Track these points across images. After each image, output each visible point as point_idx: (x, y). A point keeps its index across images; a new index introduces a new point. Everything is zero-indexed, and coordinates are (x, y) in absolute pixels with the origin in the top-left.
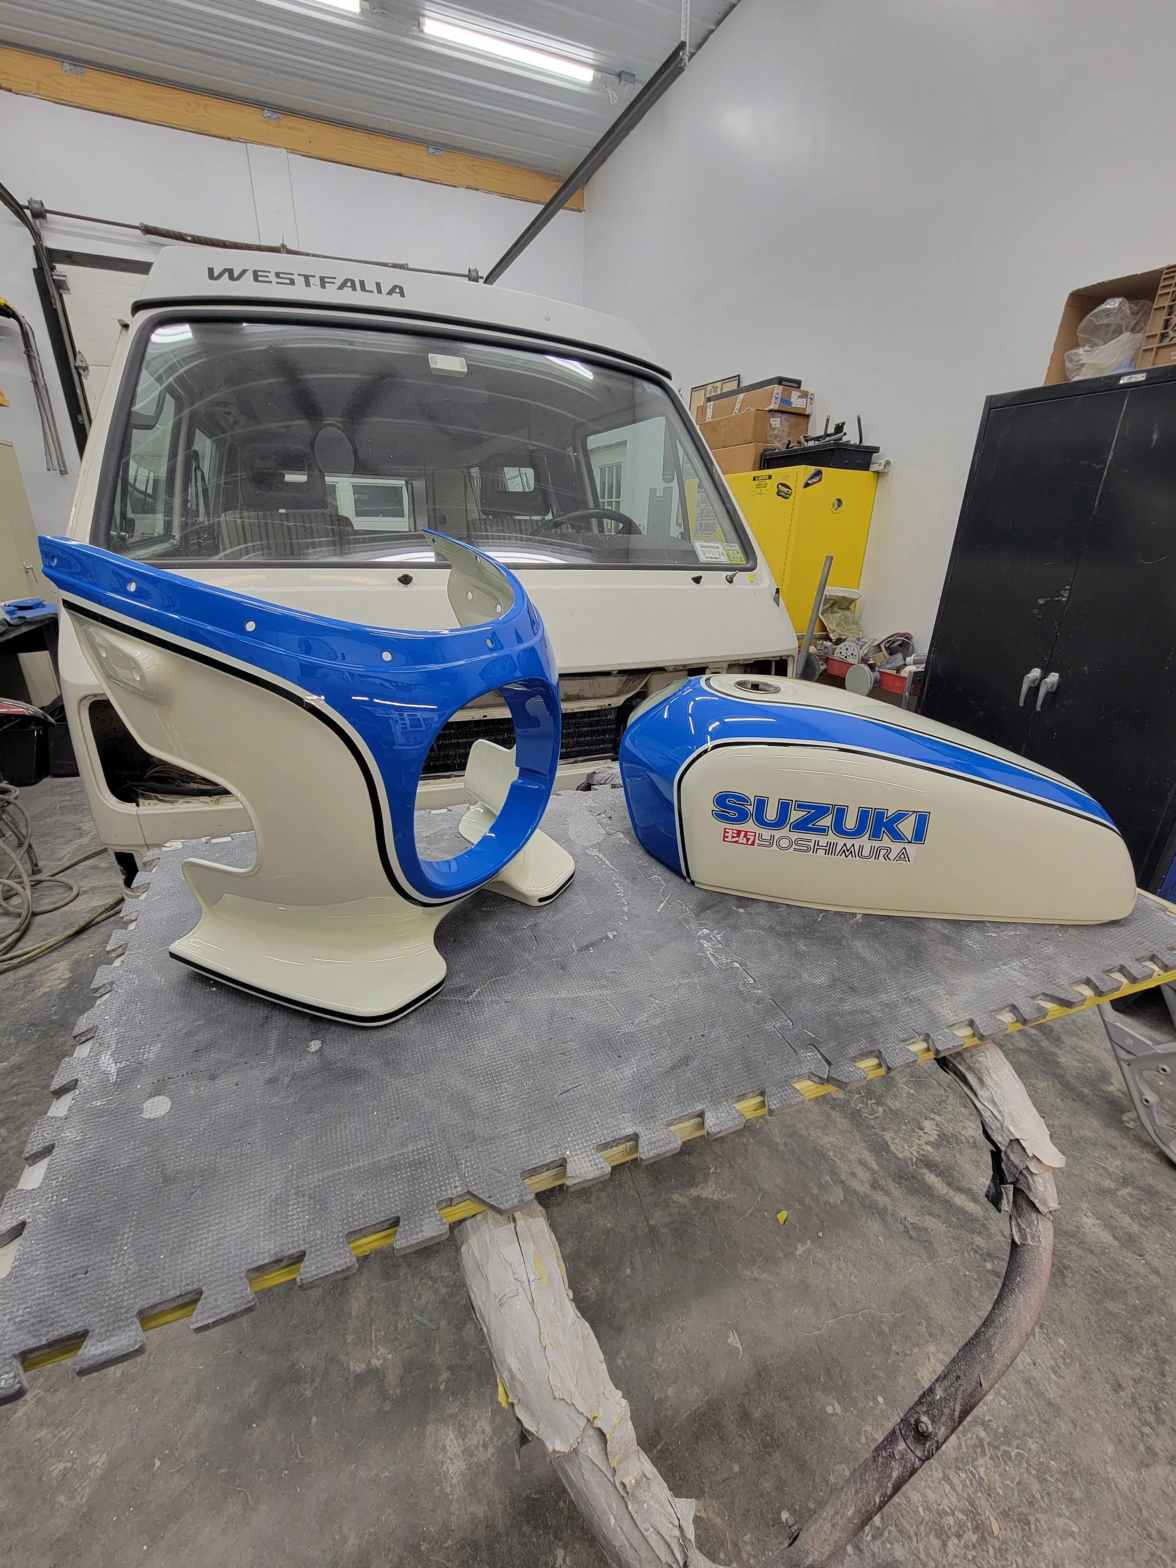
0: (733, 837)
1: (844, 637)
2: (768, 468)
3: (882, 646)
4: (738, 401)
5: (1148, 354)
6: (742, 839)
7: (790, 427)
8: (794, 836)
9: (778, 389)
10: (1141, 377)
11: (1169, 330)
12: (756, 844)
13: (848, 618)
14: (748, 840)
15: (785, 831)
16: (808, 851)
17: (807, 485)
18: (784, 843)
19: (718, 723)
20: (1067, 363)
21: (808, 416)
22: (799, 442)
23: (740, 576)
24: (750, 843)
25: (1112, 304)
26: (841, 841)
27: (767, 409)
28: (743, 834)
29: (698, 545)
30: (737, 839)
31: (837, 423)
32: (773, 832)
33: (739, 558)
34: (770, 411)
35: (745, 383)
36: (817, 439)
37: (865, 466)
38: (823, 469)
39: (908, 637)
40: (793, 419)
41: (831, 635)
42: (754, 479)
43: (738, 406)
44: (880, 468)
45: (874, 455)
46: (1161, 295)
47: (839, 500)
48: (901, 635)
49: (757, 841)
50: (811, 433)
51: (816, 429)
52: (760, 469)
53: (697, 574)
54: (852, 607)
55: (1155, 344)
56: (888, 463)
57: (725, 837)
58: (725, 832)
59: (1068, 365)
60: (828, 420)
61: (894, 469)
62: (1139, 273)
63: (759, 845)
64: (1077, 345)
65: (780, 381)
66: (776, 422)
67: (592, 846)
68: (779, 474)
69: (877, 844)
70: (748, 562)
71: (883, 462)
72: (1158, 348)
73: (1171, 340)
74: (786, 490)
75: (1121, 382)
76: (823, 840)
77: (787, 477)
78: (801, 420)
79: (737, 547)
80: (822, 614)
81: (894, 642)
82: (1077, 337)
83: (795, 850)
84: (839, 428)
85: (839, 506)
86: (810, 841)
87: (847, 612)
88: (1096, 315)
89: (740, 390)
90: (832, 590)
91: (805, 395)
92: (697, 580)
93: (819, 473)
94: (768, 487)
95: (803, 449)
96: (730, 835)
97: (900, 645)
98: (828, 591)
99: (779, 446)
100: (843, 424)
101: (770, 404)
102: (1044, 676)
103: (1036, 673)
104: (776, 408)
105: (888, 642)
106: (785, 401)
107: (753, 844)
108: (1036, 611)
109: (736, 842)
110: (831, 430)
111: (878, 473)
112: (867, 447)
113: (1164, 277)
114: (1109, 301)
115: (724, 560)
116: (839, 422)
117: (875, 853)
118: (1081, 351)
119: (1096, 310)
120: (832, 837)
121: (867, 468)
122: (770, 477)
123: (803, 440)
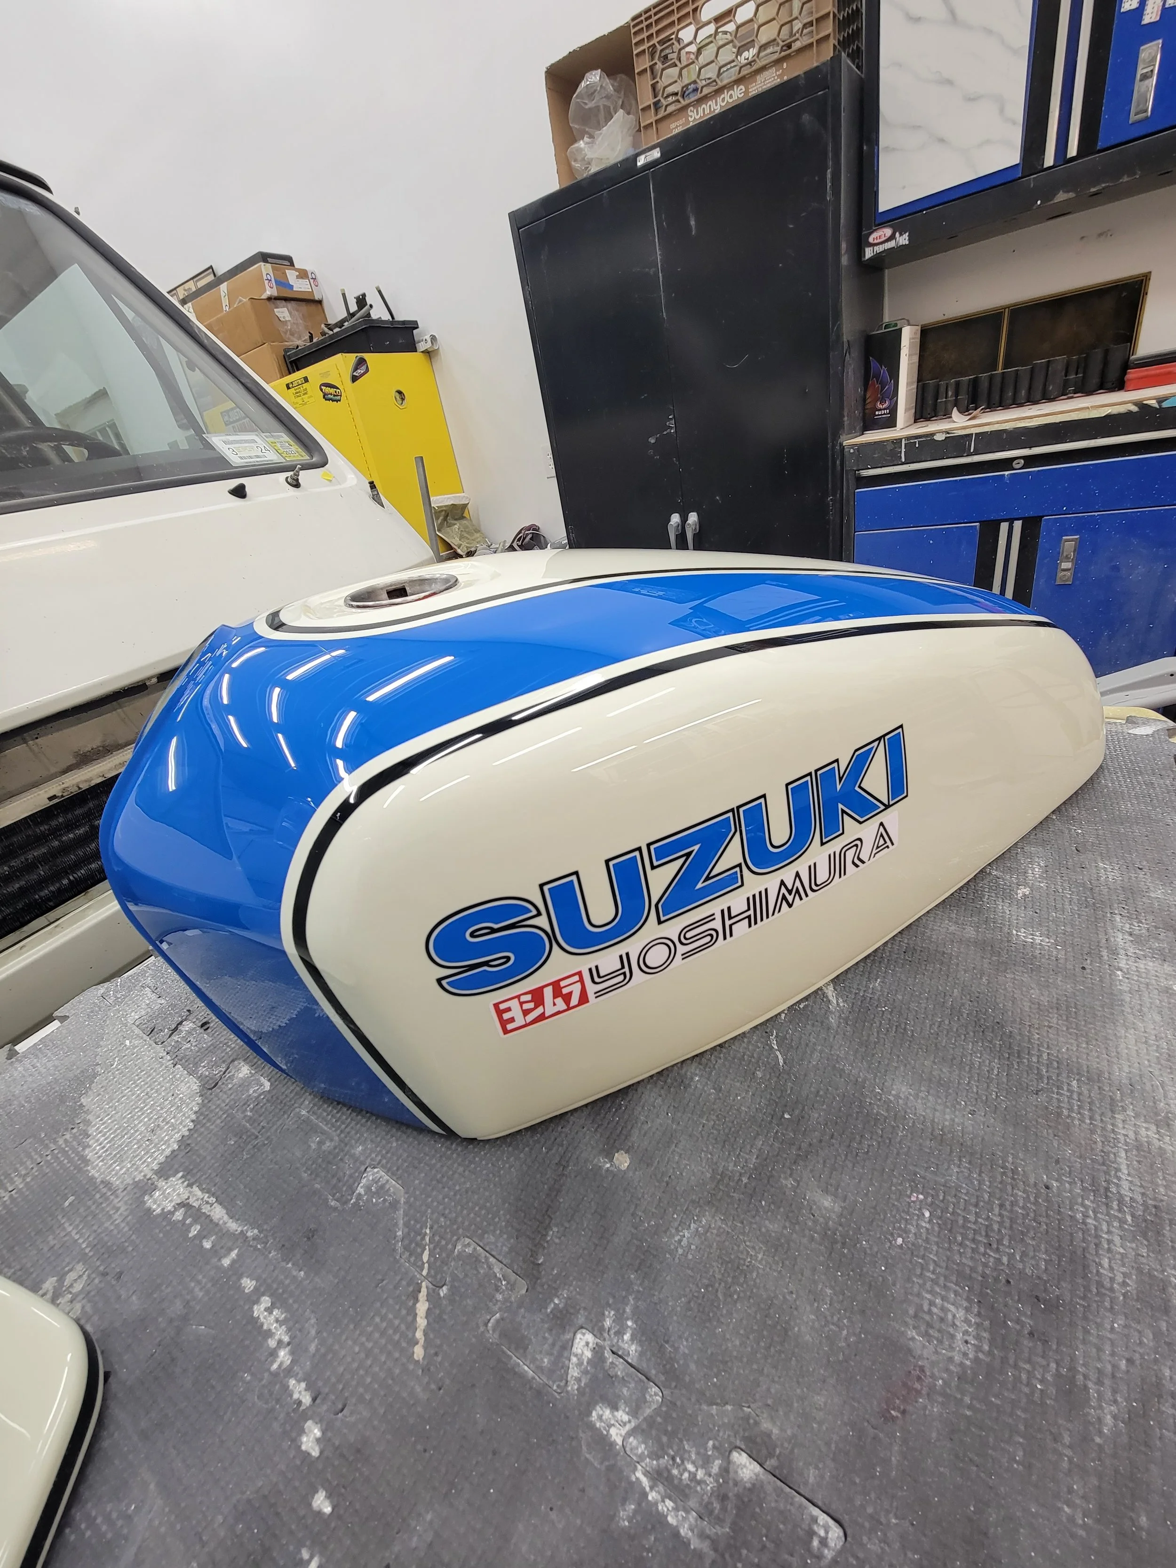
0: (526, 1013)
1: (473, 549)
2: (298, 370)
3: (515, 545)
4: (223, 294)
5: (649, 131)
6: (551, 1004)
7: (304, 317)
8: (672, 929)
9: (266, 269)
10: (656, 154)
11: (660, 97)
12: (591, 995)
13: (467, 527)
14: (567, 998)
15: (651, 930)
16: (713, 940)
17: (354, 379)
18: (657, 956)
19: (352, 715)
20: (573, 163)
21: (320, 302)
22: (323, 334)
23: (304, 476)
24: (574, 1001)
25: (594, 77)
26: (771, 883)
27: (264, 296)
28: (548, 992)
29: (217, 441)
30: (540, 1010)
31: (356, 295)
32: (621, 949)
33: (296, 453)
34: (269, 299)
35: (221, 270)
36: (340, 324)
37: (411, 347)
38: (366, 356)
39: (534, 528)
40: (304, 308)
41: (459, 551)
42: (288, 388)
43: (225, 302)
44: (428, 345)
45: (415, 331)
46: (637, 55)
47: (400, 392)
48: (529, 528)
49: (591, 989)
50: (332, 321)
51: (336, 312)
52: (290, 373)
53: (234, 483)
54: (466, 514)
55: (651, 117)
56: (433, 338)
57: (504, 1023)
58: (500, 1013)
59: (577, 165)
60: (344, 295)
61: (443, 344)
62: (606, 33)
63: (599, 994)
64: (574, 141)
65: (264, 257)
66: (283, 312)
67: (165, 1171)
68: (316, 372)
69: (836, 846)
70: (312, 457)
71: (428, 337)
72: (657, 121)
73: (665, 110)
74: (332, 391)
75: (639, 164)
76: (737, 901)
77: (327, 374)
78: (313, 308)
79: (285, 438)
80: (439, 530)
81: (524, 539)
82: (571, 128)
83: (685, 956)
84: (361, 301)
85: (403, 399)
86: (711, 918)
87: (464, 522)
88: (579, 96)
89: (219, 280)
90: (439, 500)
91: (303, 274)
92: (239, 492)
93: (361, 362)
94: (310, 393)
95: (331, 337)
96: (516, 1012)
97: (531, 539)
98: (435, 503)
99: (301, 342)
100: (364, 295)
101: (265, 291)
102: (684, 519)
103: (675, 519)
104: (275, 294)
105: (519, 540)
106: (282, 283)
107: (584, 999)
108: (651, 452)
109: (542, 1017)
110: (353, 308)
111: (427, 352)
112: (404, 322)
113: (632, 31)
114: (588, 75)
115: (272, 457)
116: (358, 293)
117: (838, 866)
118: (581, 144)
119: (578, 90)
120: (753, 884)
121: (414, 350)
122: (306, 380)
123: (326, 330)
